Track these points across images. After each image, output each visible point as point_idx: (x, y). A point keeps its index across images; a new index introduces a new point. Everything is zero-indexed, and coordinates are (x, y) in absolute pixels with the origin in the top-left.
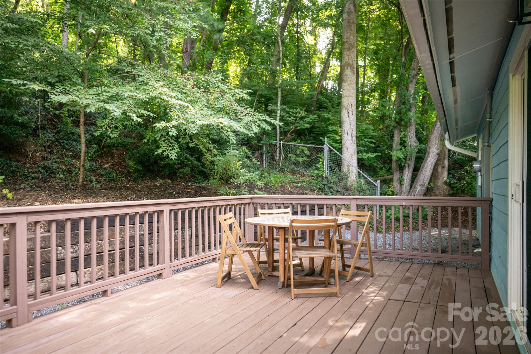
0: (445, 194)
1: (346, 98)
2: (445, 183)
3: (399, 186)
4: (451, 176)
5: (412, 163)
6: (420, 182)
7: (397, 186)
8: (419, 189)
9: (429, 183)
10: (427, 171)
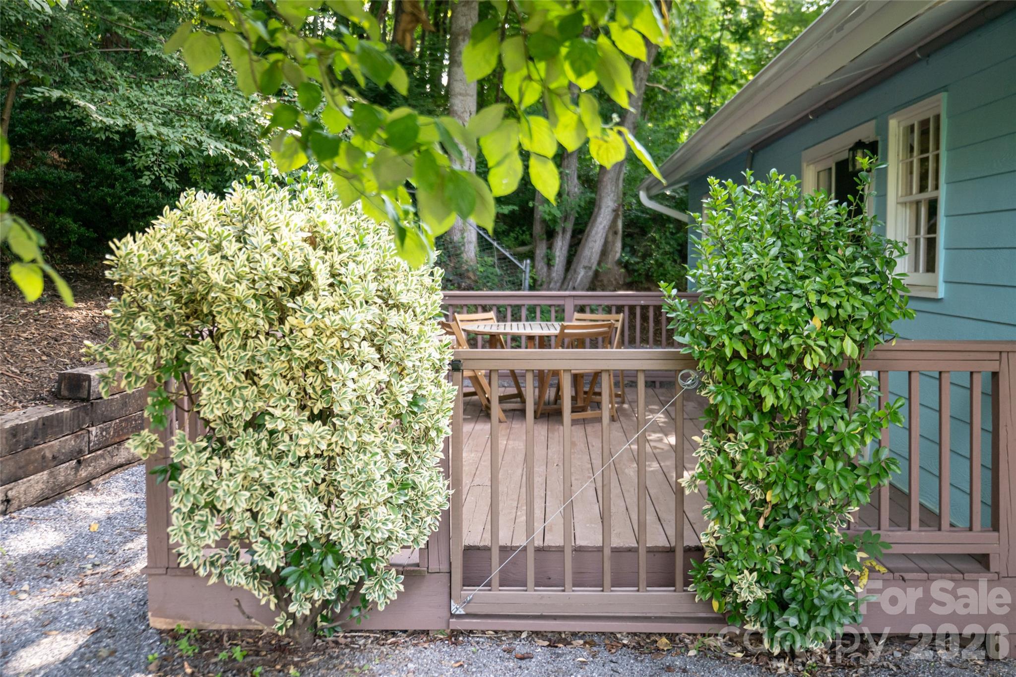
0: (618, 283)
1: (460, 98)
2: (619, 263)
3: (545, 269)
4: (628, 249)
5: (570, 226)
6: (584, 262)
7: (542, 268)
8: (581, 274)
9: (599, 264)
10: (595, 242)
